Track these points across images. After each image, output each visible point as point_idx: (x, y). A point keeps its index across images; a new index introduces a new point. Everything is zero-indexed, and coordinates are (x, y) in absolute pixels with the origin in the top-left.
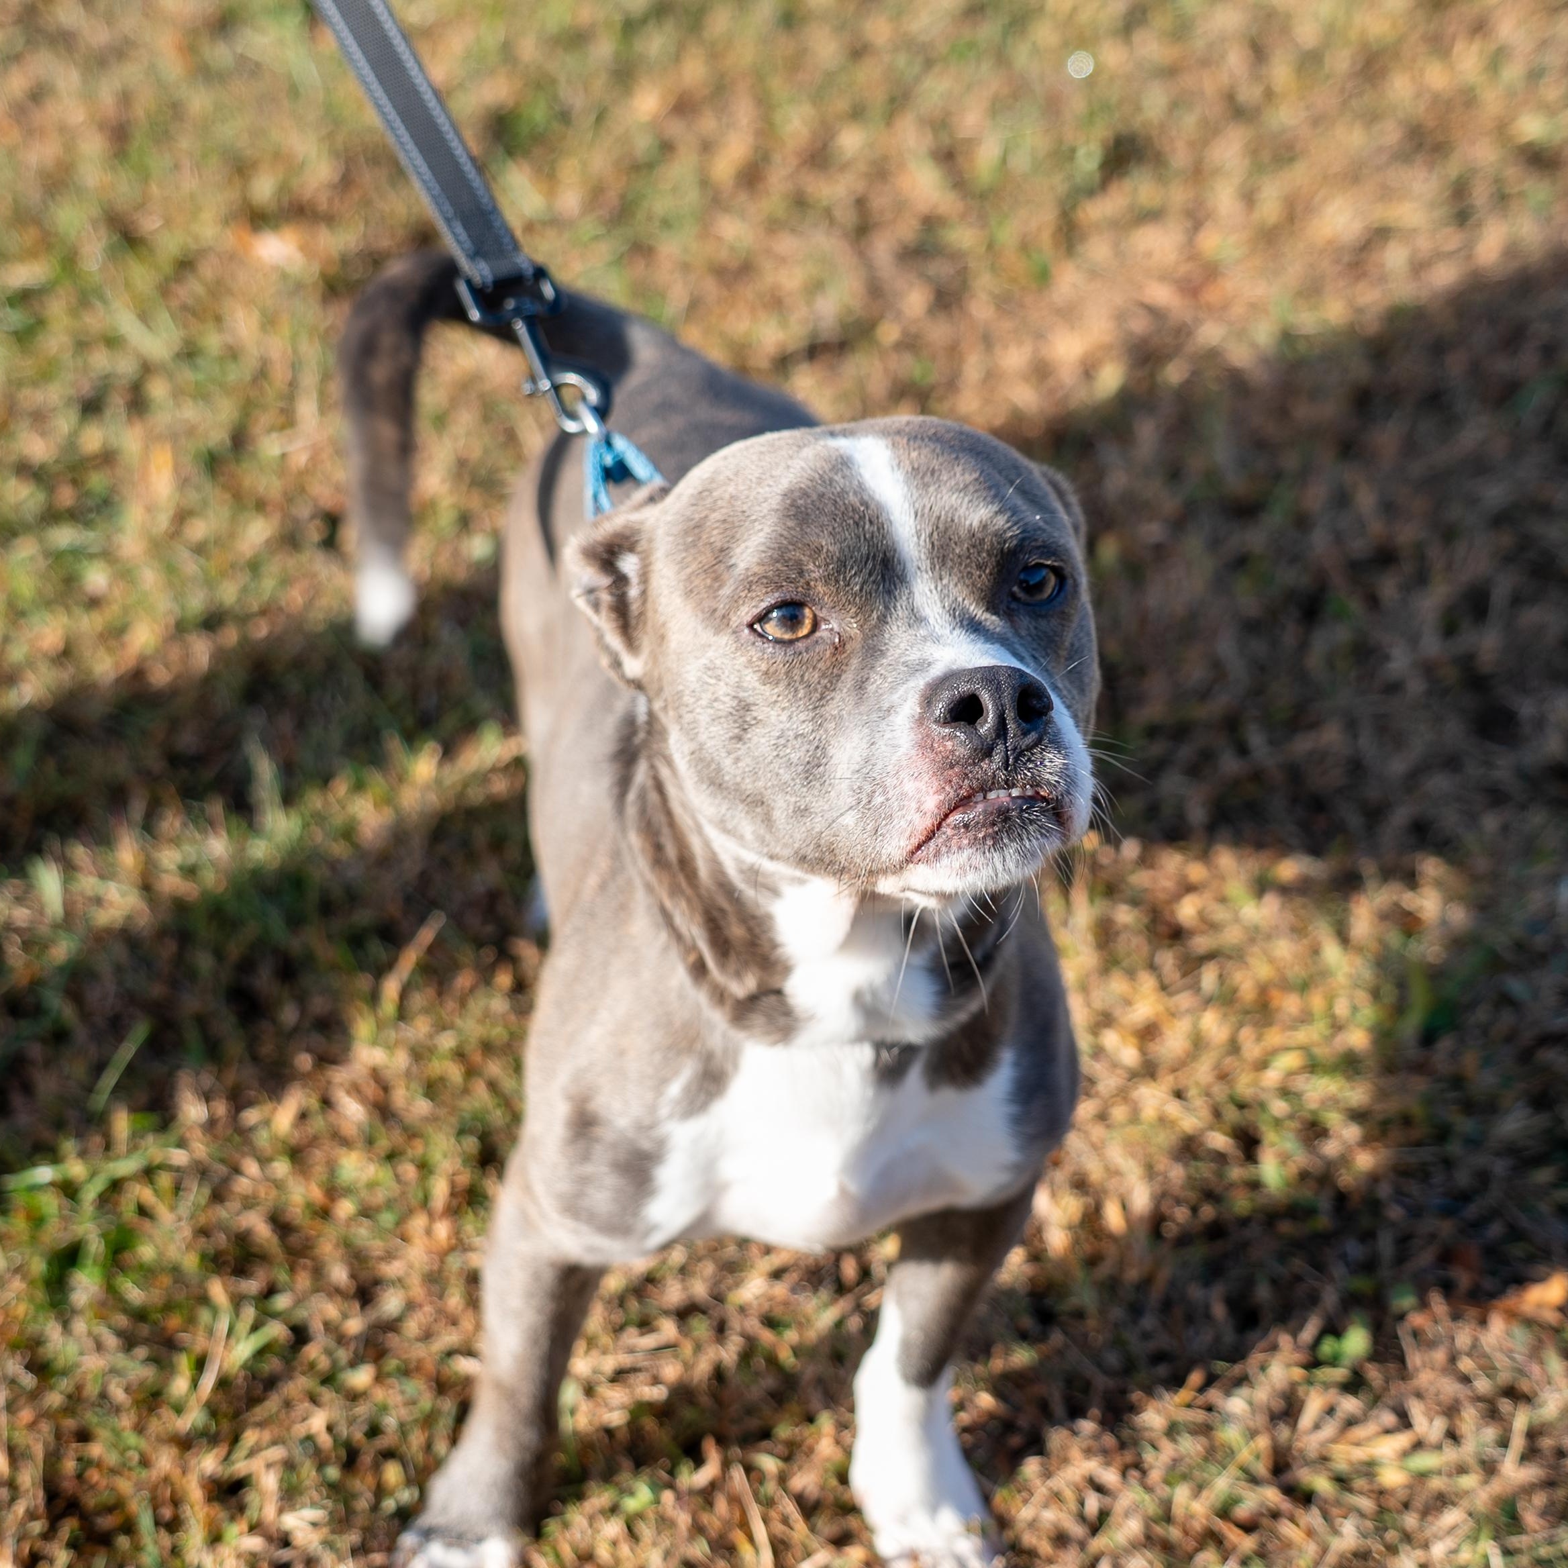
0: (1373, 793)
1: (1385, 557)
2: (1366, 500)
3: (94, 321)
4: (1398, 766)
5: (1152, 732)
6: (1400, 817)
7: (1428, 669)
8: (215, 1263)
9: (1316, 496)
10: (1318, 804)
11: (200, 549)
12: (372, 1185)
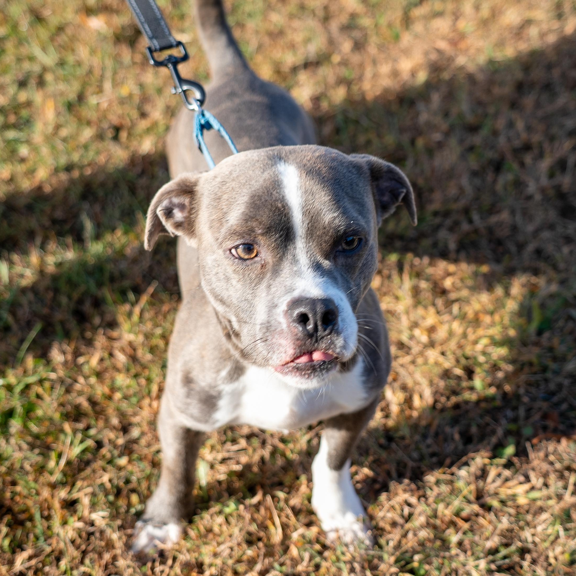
0: (521, 238)
1: (527, 147)
2: (520, 125)
3: (24, 51)
4: (530, 228)
5: (436, 214)
6: (531, 248)
7: (543, 190)
8: (66, 416)
9: (501, 123)
10: (499, 242)
11: (64, 140)
12: (128, 387)
